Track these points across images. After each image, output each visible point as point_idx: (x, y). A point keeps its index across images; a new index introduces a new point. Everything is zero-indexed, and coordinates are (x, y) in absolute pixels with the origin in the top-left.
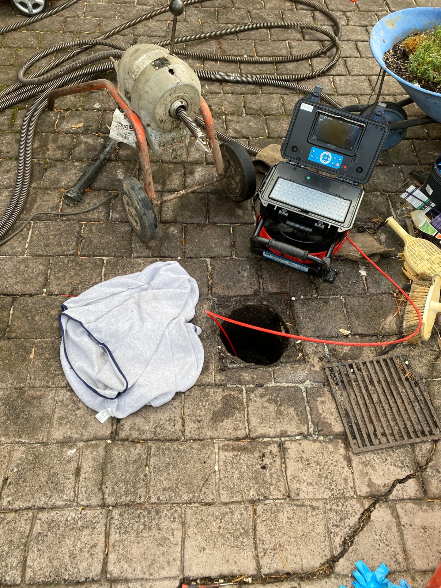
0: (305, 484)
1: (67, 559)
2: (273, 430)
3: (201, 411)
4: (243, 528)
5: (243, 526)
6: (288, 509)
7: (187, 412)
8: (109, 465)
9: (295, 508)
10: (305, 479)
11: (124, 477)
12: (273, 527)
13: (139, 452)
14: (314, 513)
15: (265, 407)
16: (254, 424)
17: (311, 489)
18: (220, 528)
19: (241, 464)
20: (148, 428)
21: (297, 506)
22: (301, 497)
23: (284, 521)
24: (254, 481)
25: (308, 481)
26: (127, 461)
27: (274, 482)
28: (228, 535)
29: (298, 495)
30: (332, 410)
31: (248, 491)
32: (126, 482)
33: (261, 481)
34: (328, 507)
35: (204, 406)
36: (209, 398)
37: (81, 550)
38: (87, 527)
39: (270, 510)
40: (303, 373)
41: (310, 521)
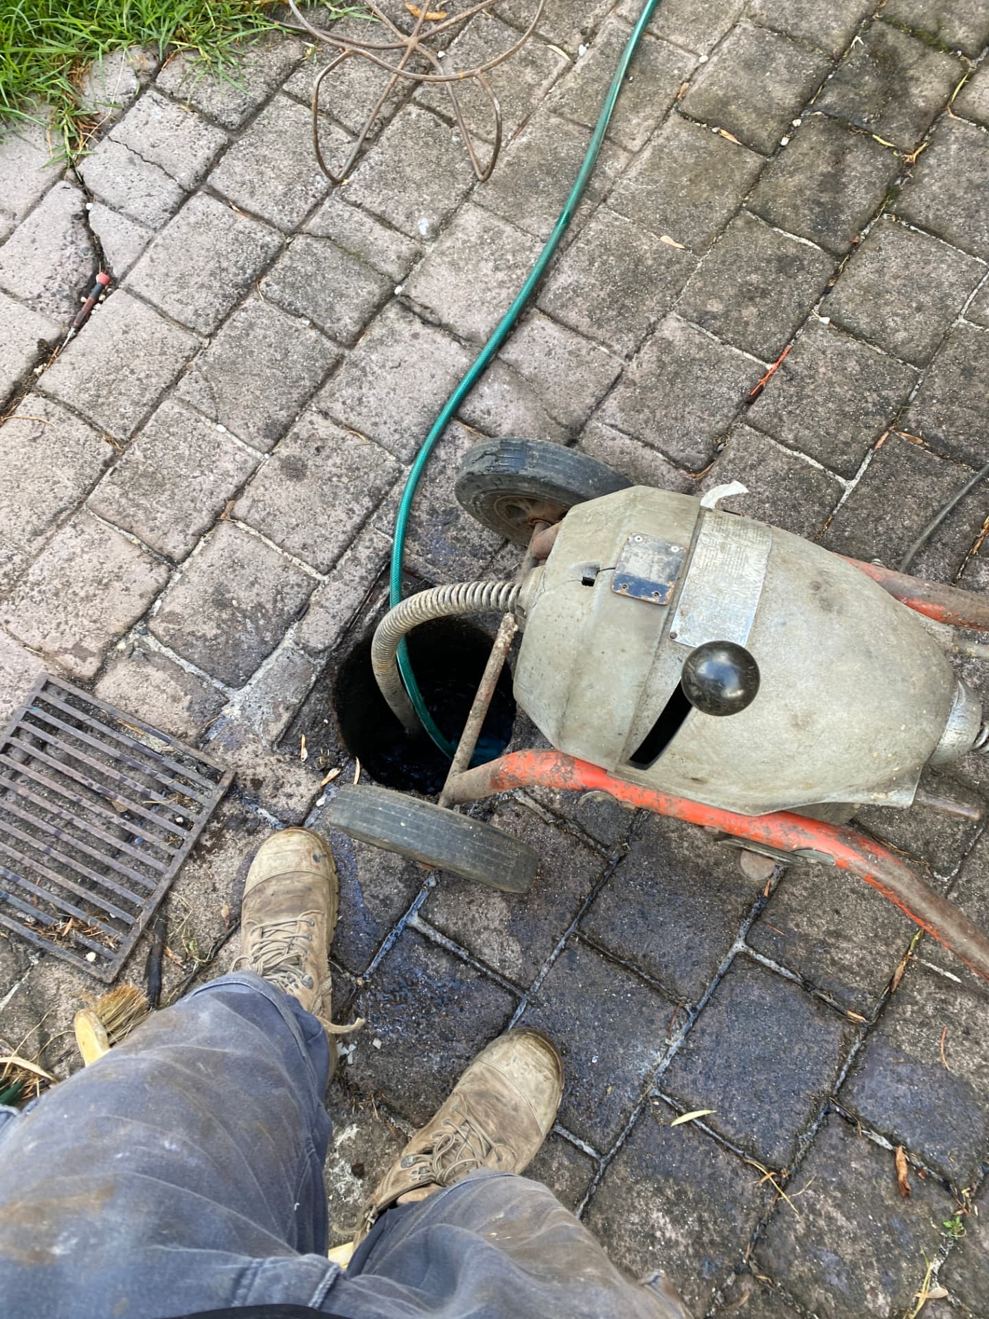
0: (78, 551)
1: (265, 151)
2: (204, 567)
3: (334, 465)
4: (103, 404)
5: (105, 407)
6: (70, 492)
7: (352, 441)
8: (357, 268)
9: (62, 504)
10: (86, 557)
11: (319, 278)
12: (67, 449)
13: (342, 322)
14: (29, 528)
15: (253, 584)
16: (238, 541)
17: (64, 554)
18: (132, 372)
19: (194, 470)
20: (373, 357)
21: (61, 512)
22: (68, 529)
23: (59, 472)
24: (151, 469)
25: (78, 560)
26: (342, 296)
27: (123, 501)
28: (112, 377)
29: (74, 526)
30: (146, 707)
31: (146, 450)
32: (308, 277)
33: (142, 481)
34: (17, 559)
35: (339, 477)
36: (348, 496)
37: (261, 173)
38: (285, 194)
39: (92, 462)
40: (258, 717)
41: (25, 513)
